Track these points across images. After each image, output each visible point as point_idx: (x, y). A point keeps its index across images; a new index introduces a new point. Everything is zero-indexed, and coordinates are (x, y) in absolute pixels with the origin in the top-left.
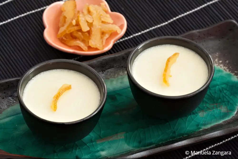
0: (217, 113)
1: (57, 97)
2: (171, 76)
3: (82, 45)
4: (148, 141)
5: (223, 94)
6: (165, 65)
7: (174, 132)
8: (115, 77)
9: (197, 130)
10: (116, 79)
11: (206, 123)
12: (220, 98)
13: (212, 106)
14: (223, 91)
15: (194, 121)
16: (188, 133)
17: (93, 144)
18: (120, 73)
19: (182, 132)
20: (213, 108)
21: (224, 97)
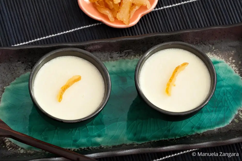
0: (214, 117)
1: (64, 89)
2: (175, 86)
3: (110, 15)
4: (142, 135)
5: (226, 97)
6: (172, 74)
7: (169, 131)
8: (131, 58)
9: (190, 133)
10: (132, 60)
11: (201, 127)
12: (222, 102)
13: (212, 109)
14: (227, 94)
15: (191, 122)
16: (181, 135)
17: (92, 127)
18: (137, 55)
19: (176, 132)
20: (212, 111)
21: (225, 100)
